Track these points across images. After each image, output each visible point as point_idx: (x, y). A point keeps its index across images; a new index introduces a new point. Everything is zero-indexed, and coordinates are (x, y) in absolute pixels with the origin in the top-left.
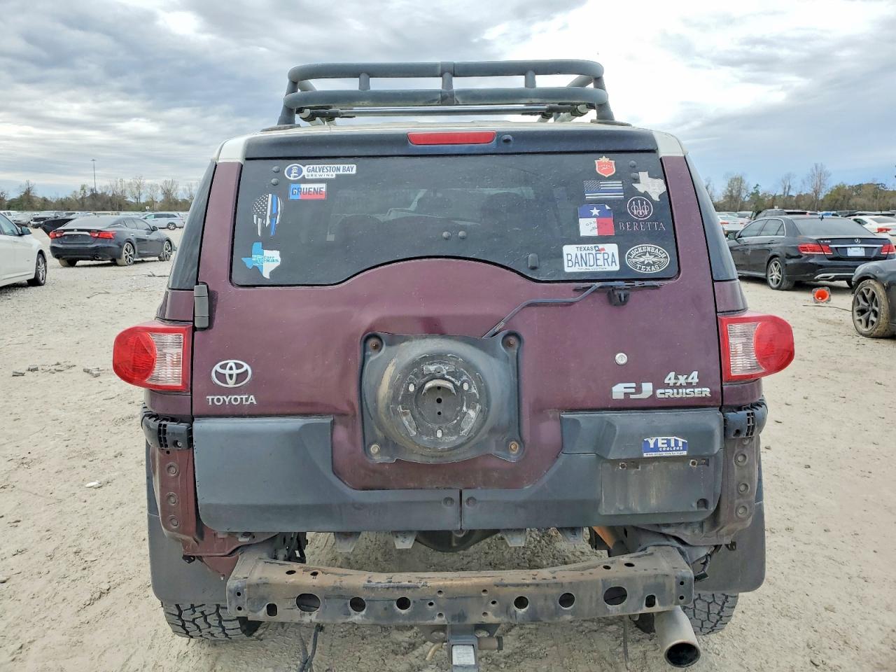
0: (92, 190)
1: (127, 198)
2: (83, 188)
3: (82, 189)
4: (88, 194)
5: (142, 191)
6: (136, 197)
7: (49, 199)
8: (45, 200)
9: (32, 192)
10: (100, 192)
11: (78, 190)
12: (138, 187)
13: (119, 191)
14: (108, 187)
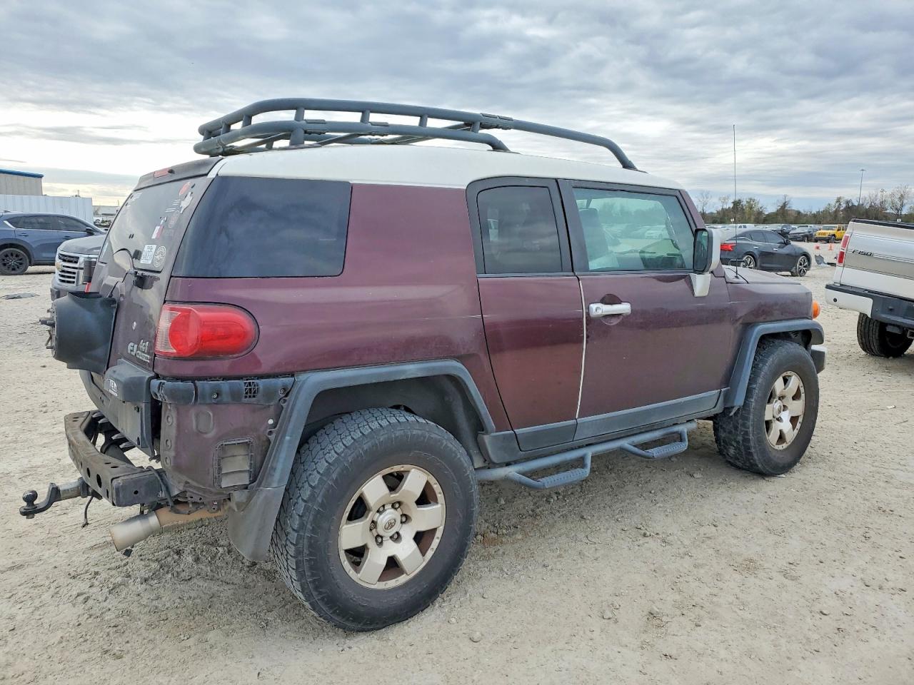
0: (847, 202)
1: (886, 209)
2: (838, 200)
3: (837, 202)
4: (844, 206)
5: (905, 201)
6: (896, 209)
7: (802, 212)
8: (799, 213)
9: (788, 206)
10: (856, 204)
11: (833, 203)
12: (902, 198)
13: (878, 202)
14: (865, 198)
